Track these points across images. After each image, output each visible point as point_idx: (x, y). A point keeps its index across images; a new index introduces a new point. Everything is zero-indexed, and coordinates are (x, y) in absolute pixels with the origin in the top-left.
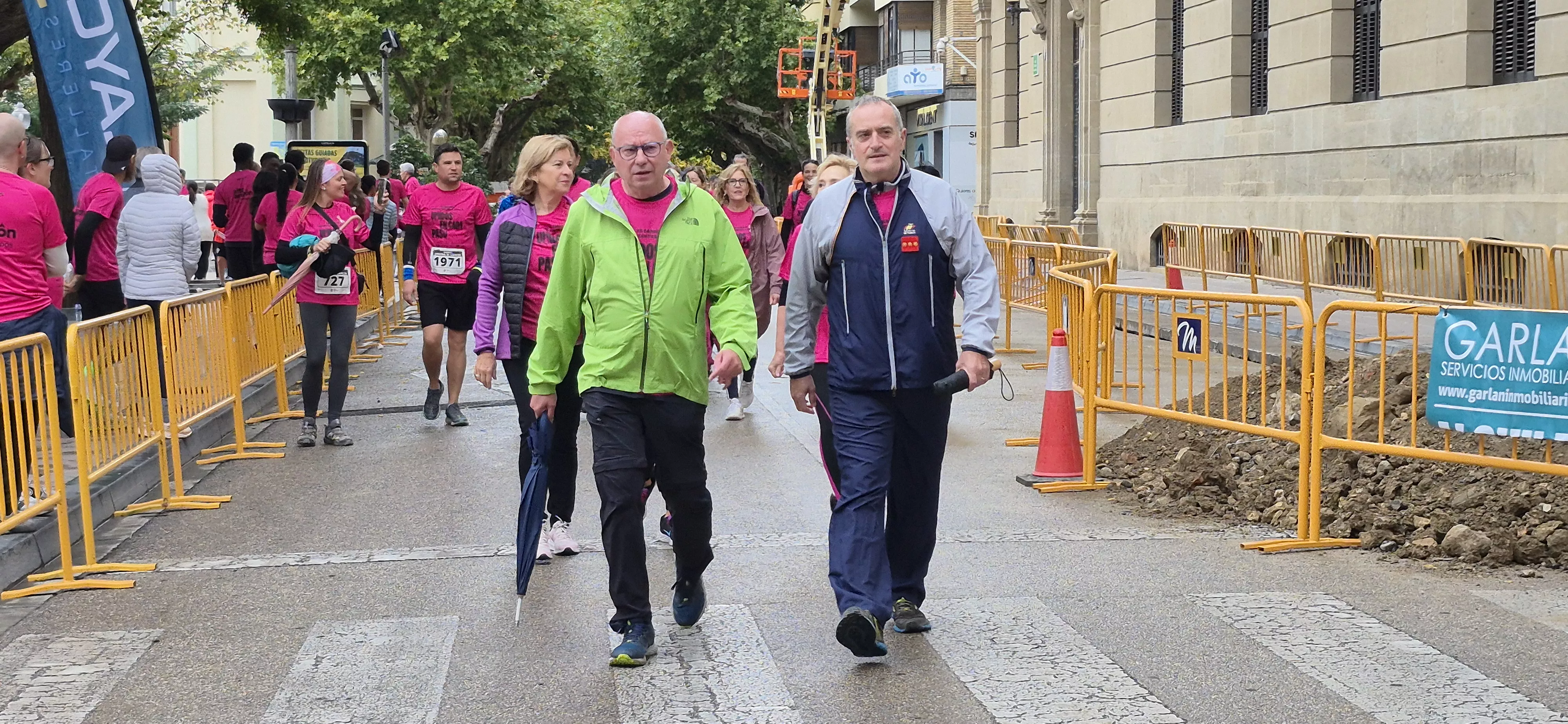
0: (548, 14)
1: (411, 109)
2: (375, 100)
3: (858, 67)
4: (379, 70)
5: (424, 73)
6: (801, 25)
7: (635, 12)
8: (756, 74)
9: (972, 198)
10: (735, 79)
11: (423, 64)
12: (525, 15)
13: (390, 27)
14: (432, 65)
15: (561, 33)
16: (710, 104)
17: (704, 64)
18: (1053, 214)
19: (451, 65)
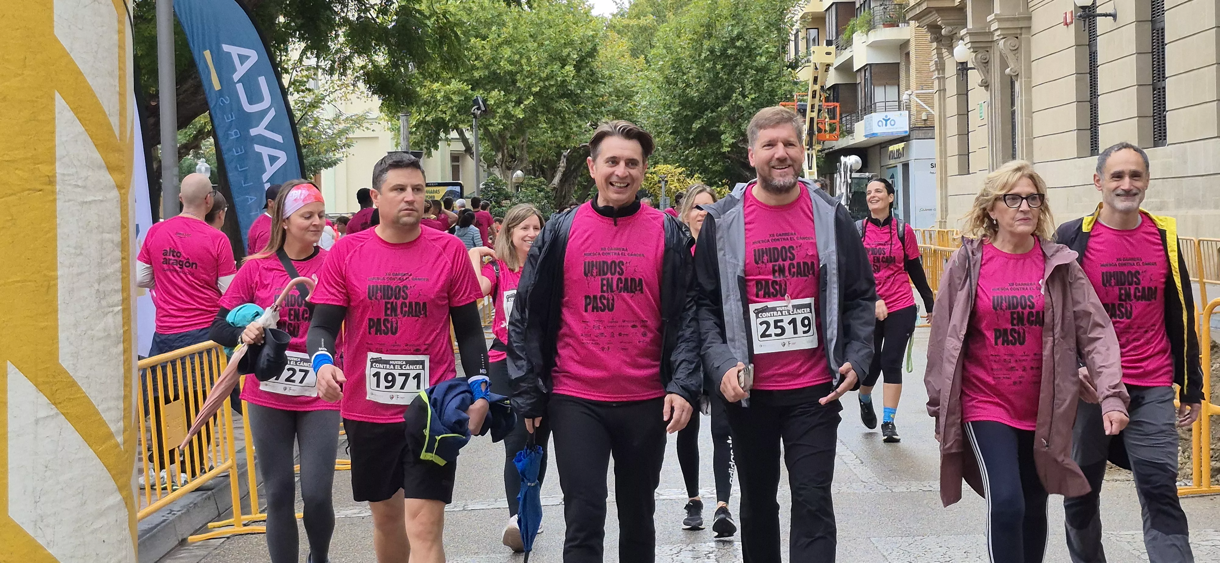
0: (600, 80)
1: (496, 156)
2: (468, 150)
3: (841, 115)
4: (471, 126)
5: (506, 128)
6: (796, 83)
7: (667, 77)
11: (505, 121)
12: (582, 82)
13: (479, 94)
14: (512, 122)
15: (610, 95)
16: (726, 147)
17: (721, 116)
19: (527, 121)
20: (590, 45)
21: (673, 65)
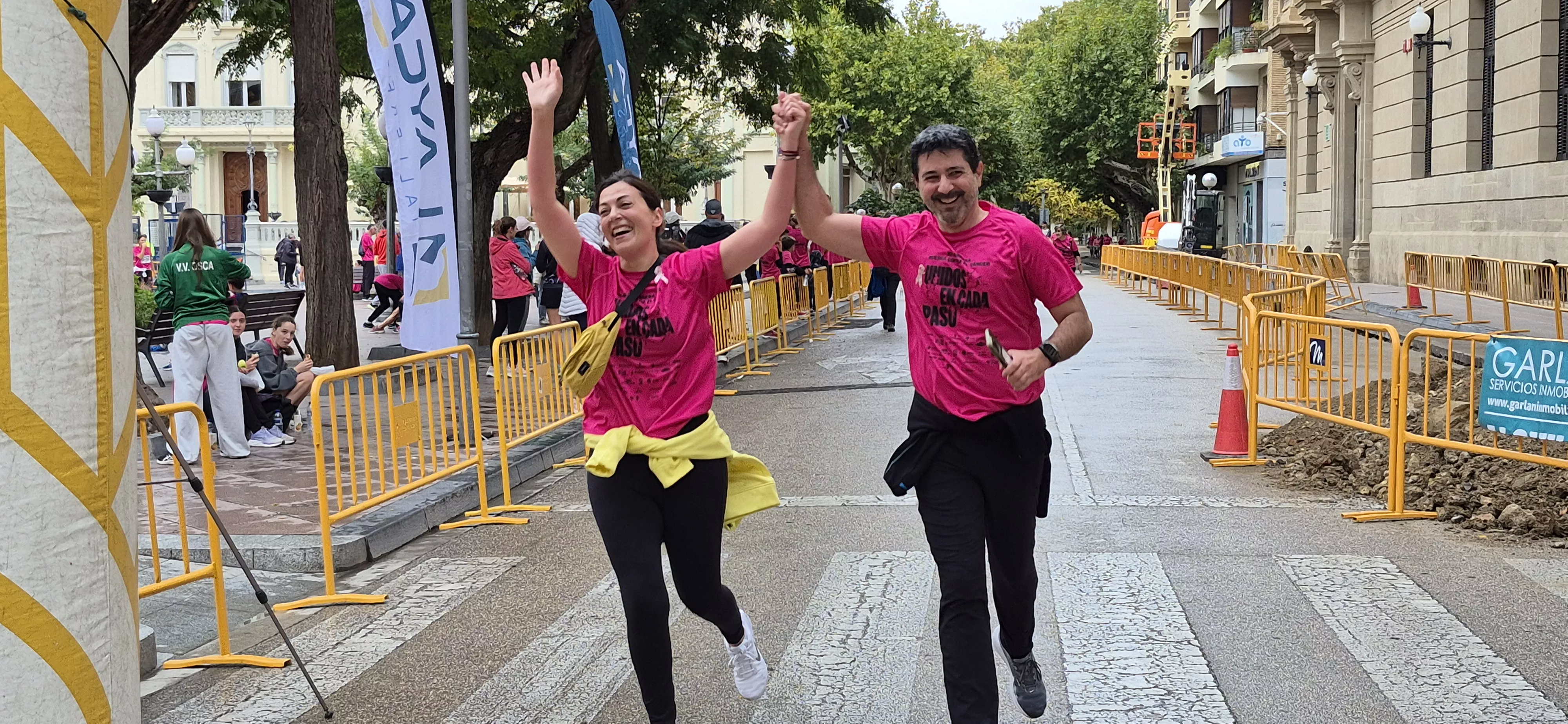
0: (974, 100)
7: (1038, 98)
8: (1125, 141)
9: (1284, 230)
10: (1109, 145)
11: (884, 138)
12: (957, 102)
14: (891, 139)
16: (1092, 163)
17: (1087, 134)
18: (1338, 243)
19: (904, 138)
20: (965, 68)
21: (1044, 86)
